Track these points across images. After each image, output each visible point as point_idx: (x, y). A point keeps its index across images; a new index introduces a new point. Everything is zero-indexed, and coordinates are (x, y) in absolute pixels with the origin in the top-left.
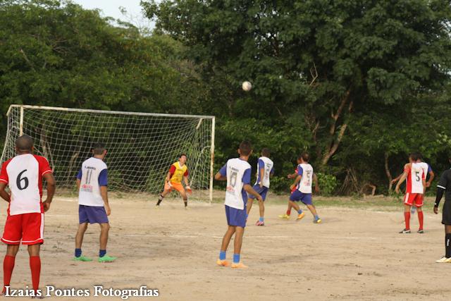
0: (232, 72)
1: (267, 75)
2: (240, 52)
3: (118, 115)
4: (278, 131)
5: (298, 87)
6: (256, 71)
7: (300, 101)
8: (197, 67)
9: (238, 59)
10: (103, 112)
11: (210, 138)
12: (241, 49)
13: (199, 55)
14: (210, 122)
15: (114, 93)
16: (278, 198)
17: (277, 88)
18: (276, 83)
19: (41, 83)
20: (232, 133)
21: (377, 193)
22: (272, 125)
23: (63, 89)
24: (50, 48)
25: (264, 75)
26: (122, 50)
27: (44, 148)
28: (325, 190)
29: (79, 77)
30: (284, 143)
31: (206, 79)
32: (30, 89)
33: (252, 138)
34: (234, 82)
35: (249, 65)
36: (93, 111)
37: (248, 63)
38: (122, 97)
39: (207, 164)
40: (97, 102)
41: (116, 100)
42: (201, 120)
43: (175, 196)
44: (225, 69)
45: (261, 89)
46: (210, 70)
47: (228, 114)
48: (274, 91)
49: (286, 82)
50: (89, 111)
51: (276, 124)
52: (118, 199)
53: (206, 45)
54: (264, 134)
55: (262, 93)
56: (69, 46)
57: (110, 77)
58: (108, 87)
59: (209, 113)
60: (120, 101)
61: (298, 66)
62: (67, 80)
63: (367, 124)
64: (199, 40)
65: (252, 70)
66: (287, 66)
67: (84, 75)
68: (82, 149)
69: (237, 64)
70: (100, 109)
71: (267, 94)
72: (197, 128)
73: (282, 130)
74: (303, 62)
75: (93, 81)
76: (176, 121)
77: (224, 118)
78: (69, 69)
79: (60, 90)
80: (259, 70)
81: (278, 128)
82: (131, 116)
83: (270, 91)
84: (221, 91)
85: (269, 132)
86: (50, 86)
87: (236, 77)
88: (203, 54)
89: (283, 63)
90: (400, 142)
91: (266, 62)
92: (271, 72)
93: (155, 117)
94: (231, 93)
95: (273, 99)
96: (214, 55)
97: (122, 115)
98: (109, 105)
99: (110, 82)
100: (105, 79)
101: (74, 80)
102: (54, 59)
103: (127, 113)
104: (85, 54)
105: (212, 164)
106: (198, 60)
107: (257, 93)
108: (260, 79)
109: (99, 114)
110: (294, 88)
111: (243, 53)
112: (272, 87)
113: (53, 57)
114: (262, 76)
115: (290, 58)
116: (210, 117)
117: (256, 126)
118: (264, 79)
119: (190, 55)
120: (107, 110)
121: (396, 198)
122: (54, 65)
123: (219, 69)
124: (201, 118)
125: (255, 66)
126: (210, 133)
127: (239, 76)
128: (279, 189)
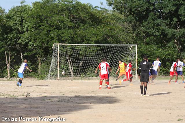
0: (144, 26)
1: (159, 27)
2: (148, 18)
3: (97, 46)
4: (164, 50)
5: (172, 31)
7: (173, 37)
8: (130, 25)
9: (147, 21)
11: (135, 54)
12: (148, 17)
13: (131, 20)
14: (135, 47)
15: (95, 37)
16: (165, 77)
17: (163, 32)
18: (163, 30)
19: (66, 34)
20: (145, 52)
22: (161, 47)
23: (75, 36)
24: (69, 20)
26: (98, 19)
27: (69, 61)
29: (81, 31)
30: (166, 54)
31: (134, 29)
32: (62, 37)
33: (154, 53)
34: (145, 30)
35: (152, 23)
36: (87, 45)
37: (151, 22)
39: (135, 64)
40: (88, 41)
41: (97, 39)
42: (132, 46)
43: (123, 78)
46: (135, 25)
47: (143, 43)
48: (162, 34)
49: (167, 29)
51: (163, 46)
53: (133, 15)
54: (158, 51)
55: (157, 34)
56: (77, 19)
57: (94, 31)
58: (93, 34)
59: (136, 43)
61: (172, 23)
62: (76, 33)
64: (130, 14)
65: (153, 25)
66: (167, 23)
67: (83, 30)
68: (84, 61)
69: (146, 23)
70: (90, 44)
72: (130, 50)
73: (166, 49)
74: (174, 21)
75: (87, 32)
76: (121, 47)
78: (78, 28)
79: (74, 37)
80: (156, 25)
81: (164, 48)
82: (103, 46)
83: (160, 33)
84: (140, 34)
85: (160, 50)
86: (70, 35)
87: (146, 28)
89: (165, 22)
91: (159, 21)
92: (160, 25)
93: (112, 46)
94: (144, 35)
95: (162, 36)
96: (137, 19)
97: (99, 46)
98: (94, 42)
100: (92, 31)
101: (79, 32)
102: (70, 24)
103: (101, 45)
104: (83, 22)
105: (137, 64)
106: (130, 22)
107: (155, 34)
108: (156, 28)
110: (170, 32)
111: (149, 18)
112: (161, 31)
113: (70, 23)
114: (157, 27)
115: (168, 19)
116: (135, 45)
117: (155, 48)
118: (158, 29)
119: (127, 20)
120: (93, 44)
122: (71, 27)
123: (139, 25)
125: (154, 23)
126: (135, 52)
127: (147, 28)
128: (165, 73)
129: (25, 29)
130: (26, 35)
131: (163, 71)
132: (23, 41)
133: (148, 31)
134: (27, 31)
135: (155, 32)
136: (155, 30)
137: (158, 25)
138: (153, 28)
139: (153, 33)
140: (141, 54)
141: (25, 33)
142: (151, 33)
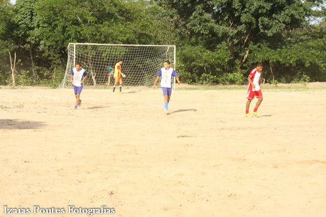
1: (207, 23)
2: (193, 12)
3: (125, 46)
4: (213, 52)
5: (223, 29)
6: (201, 21)
7: (225, 36)
10: (119, 45)
11: (173, 56)
14: (173, 48)
15: (124, 35)
16: (213, 86)
18: (212, 28)
19: (86, 31)
20: (188, 54)
21: (266, 82)
24: (90, 13)
26: (129, 13)
27: (90, 66)
28: (238, 82)
29: (106, 28)
30: (216, 58)
32: (81, 35)
35: (198, 18)
36: (114, 45)
38: (128, 37)
40: (114, 40)
41: (125, 39)
45: (203, 31)
50: (111, 45)
51: (212, 49)
54: (206, 54)
55: (204, 33)
56: (100, 12)
57: (122, 27)
58: (121, 32)
62: (99, 29)
63: (259, 47)
65: (199, 21)
67: (109, 26)
71: (207, 33)
72: (167, 52)
73: (215, 51)
75: (113, 30)
78: (102, 23)
79: (96, 34)
80: (203, 20)
83: (209, 31)
85: (208, 53)
86: (90, 32)
88: (174, 13)
90: (277, 56)
92: (208, 21)
95: (210, 36)
98: (122, 41)
99: (121, 29)
100: (119, 28)
101: (103, 29)
102: (92, 19)
103: (131, 45)
107: (201, 33)
109: (117, 46)
110: (221, 30)
112: (209, 29)
113: (92, 17)
114: (204, 24)
116: (173, 46)
118: (205, 26)
120: (121, 44)
121: (275, 85)
124: (169, 46)
126: (173, 54)
128: (214, 82)
129: (36, 25)
130: (36, 32)
131: (212, 79)
132: (33, 40)
133: (193, 28)
134: (38, 26)
135: (201, 30)
136: (201, 27)
137: (206, 21)
138: (200, 24)
139: (199, 31)
140: (183, 58)
141: (36, 29)
142: (197, 31)
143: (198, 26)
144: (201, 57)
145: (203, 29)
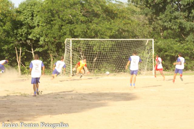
0: (161, 19)
1: (176, 20)
2: (165, 11)
3: (112, 41)
4: (182, 44)
5: (190, 24)
6: (171, 18)
8: (147, 18)
9: (164, 13)
11: (152, 48)
12: (165, 9)
15: (110, 31)
17: (181, 25)
18: (181, 23)
19: (79, 28)
20: (162, 46)
22: (180, 41)
24: (81, 14)
25: (175, 20)
27: (82, 56)
29: (95, 25)
30: (185, 49)
31: (150, 23)
32: (74, 32)
33: (171, 47)
34: (162, 24)
35: (168, 15)
38: (114, 32)
39: (151, 59)
40: (103, 36)
41: (111, 34)
42: (148, 41)
44: (158, 18)
45: (174, 26)
46: (152, 19)
47: (160, 37)
48: (180, 27)
49: (185, 23)
51: (181, 40)
52: (114, 77)
53: (149, 8)
54: (176, 45)
55: (175, 28)
56: (90, 12)
58: (108, 28)
59: (152, 37)
60: (113, 34)
61: (190, 15)
62: (90, 27)
64: (146, 6)
66: (185, 15)
67: (97, 24)
68: (98, 56)
69: (164, 16)
70: (104, 38)
71: (177, 28)
72: (146, 44)
73: (184, 43)
74: (192, 13)
75: (101, 27)
76: (137, 42)
77: (159, 39)
78: (91, 22)
79: (87, 31)
80: (173, 17)
81: (182, 42)
82: (118, 41)
83: (178, 27)
84: (157, 28)
85: (178, 44)
86: (82, 30)
87: (163, 21)
88: (148, 12)
89: (183, 14)
91: (176, 13)
92: (178, 18)
93: (127, 41)
94: (161, 28)
95: (179, 30)
96: (153, 12)
97: (114, 41)
98: (109, 37)
99: (108, 26)
100: (106, 25)
101: (93, 27)
102: (83, 19)
103: (115, 39)
104: (96, 15)
105: (153, 59)
106: (146, 15)
107: (172, 28)
109: (103, 41)
110: (188, 25)
112: (179, 25)
113: (83, 17)
114: (174, 21)
115: (187, 11)
116: (152, 39)
117: (173, 42)
119: (143, 13)
120: (108, 39)
122: (84, 21)
123: (156, 18)
125: (171, 16)
126: (152, 46)
127: (164, 21)
129: (36, 24)
130: (37, 30)
132: (34, 37)
133: (165, 24)
134: (38, 25)
135: (172, 25)
137: (176, 18)
138: (170, 21)
139: (170, 27)
140: (157, 49)
141: (37, 28)
142: (168, 27)
143: (169, 23)
144: (172, 48)
145: (173, 25)
